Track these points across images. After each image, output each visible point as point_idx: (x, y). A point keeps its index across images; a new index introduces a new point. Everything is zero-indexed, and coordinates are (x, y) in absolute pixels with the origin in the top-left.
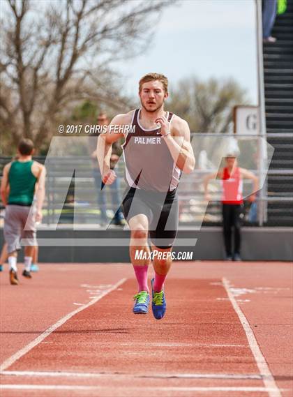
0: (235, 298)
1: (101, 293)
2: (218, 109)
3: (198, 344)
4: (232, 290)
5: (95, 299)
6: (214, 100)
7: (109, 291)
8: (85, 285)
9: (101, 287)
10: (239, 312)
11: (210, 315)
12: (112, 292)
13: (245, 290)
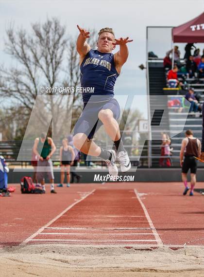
0: (140, 197)
1: (86, 195)
3: (125, 216)
4: (138, 194)
5: (83, 198)
7: (89, 195)
8: (79, 192)
10: (141, 203)
13: (143, 194)
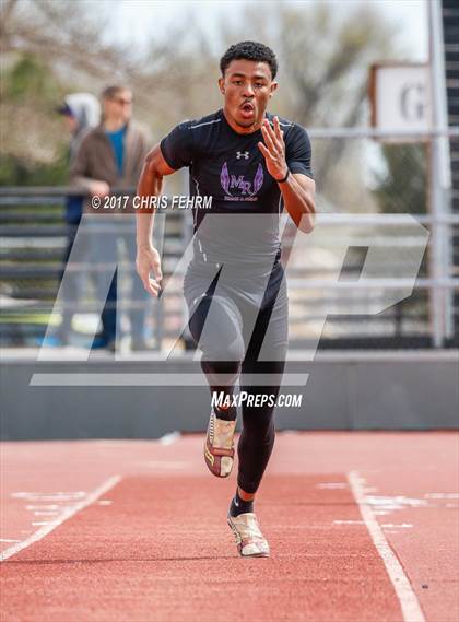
0: (378, 519)
1: (60, 513)
2: (337, 68)
4: (372, 500)
5: (46, 528)
6: (327, 48)
7: (80, 506)
8: (22, 495)
9: (61, 496)
10: (385, 552)
11: (316, 560)
12: (86, 509)
13: (400, 499)
